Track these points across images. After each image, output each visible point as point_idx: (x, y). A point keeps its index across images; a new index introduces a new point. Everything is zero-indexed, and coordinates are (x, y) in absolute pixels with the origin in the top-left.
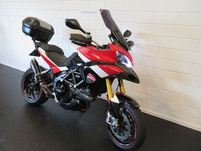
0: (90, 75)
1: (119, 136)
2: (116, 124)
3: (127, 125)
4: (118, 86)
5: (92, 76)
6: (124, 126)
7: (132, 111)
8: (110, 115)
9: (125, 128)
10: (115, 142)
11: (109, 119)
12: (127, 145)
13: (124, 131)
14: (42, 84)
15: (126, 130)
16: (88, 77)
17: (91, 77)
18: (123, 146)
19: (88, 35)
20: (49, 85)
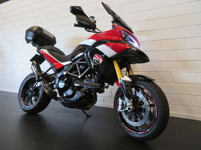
0: (96, 56)
1: (135, 123)
2: (130, 105)
3: (144, 104)
4: (126, 71)
5: (99, 56)
6: (140, 107)
7: (147, 85)
8: (122, 101)
9: (142, 108)
10: (131, 134)
11: (122, 105)
12: (148, 130)
13: (141, 113)
14: (43, 83)
15: (143, 112)
16: (94, 58)
17: (97, 58)
18: (143, 135)
19: (93, 19)
20: (50, 83)
